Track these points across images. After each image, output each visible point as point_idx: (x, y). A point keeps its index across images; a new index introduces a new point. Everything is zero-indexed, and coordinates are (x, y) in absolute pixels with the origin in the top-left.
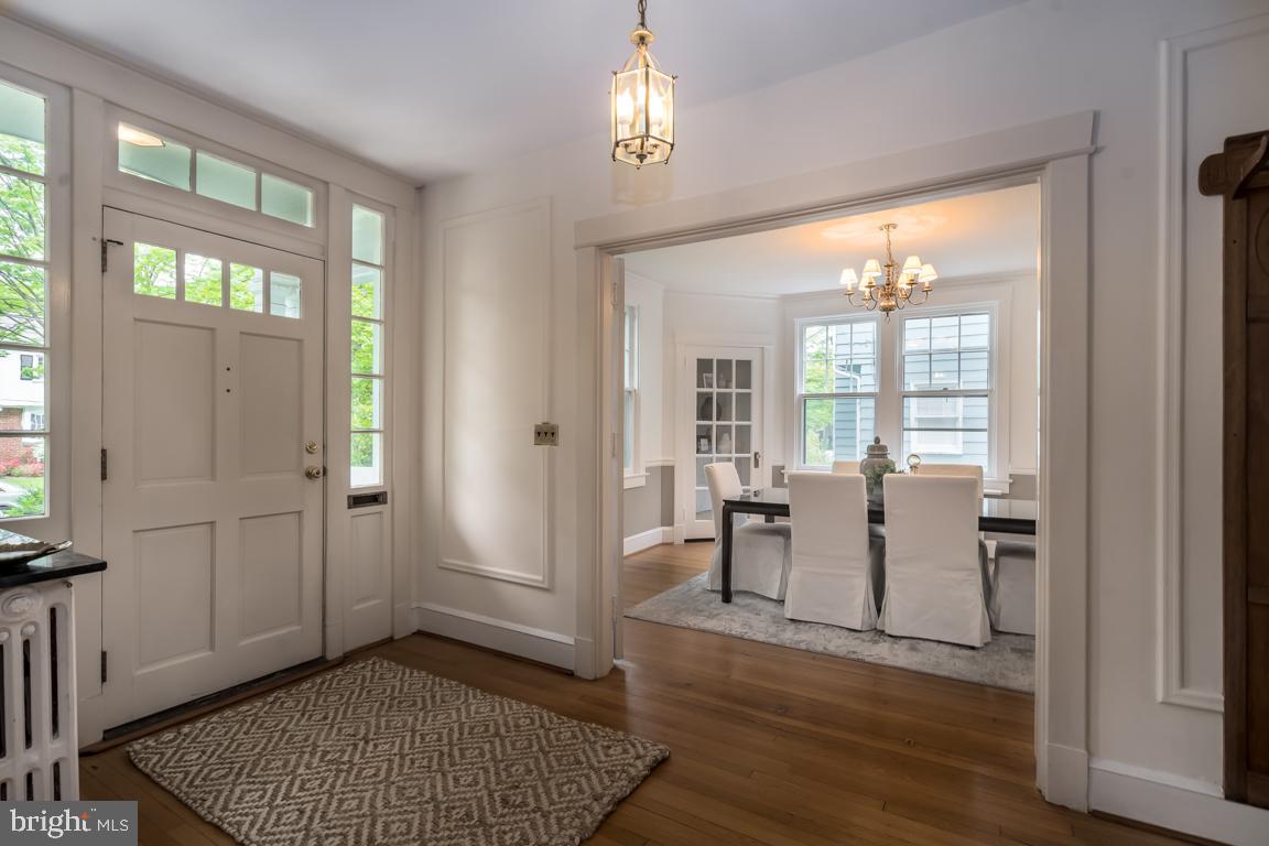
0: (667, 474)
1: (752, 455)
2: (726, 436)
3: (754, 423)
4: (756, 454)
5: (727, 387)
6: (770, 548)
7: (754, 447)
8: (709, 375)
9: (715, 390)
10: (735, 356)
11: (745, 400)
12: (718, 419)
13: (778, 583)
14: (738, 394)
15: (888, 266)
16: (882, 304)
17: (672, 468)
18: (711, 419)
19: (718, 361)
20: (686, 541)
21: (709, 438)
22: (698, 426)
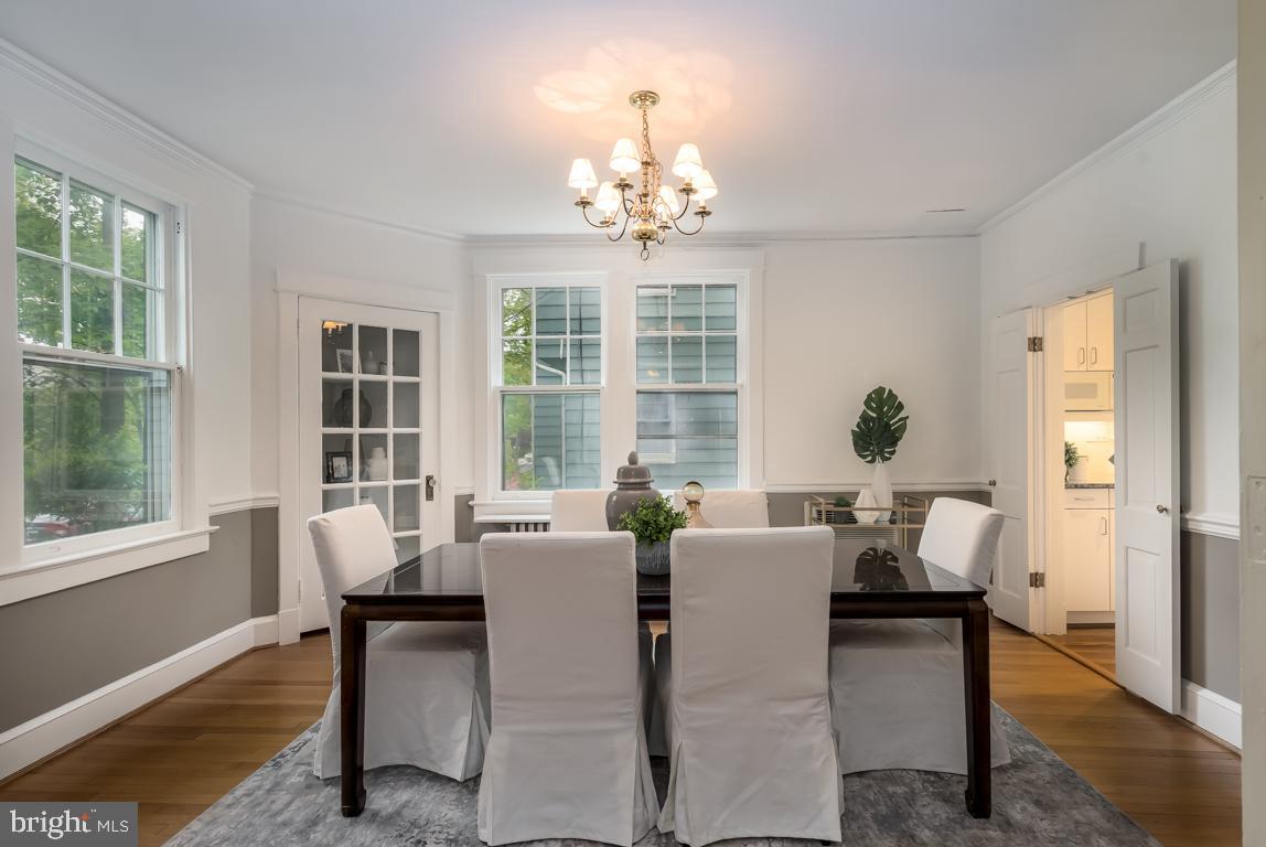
0: (264, 523)
1: (421, 481)
2: (379, 451)
3: (426, 430)
4: (429, 479)
5: (379, 373)
6: (445, 675)
7: (426, 468)
8: (346, 352)
9: (356, 376)
10: (391, 322)
11: (410, 394)
12: (363, 425)
13: (464, 744)
14: (396, 385)
15: (646, 164)
16: (636, 227)
17: (273, 513)
18: (349, 424)
19: (361, 328)
20: (304, 635)
21: (348, 455)
22: (325, 436)
